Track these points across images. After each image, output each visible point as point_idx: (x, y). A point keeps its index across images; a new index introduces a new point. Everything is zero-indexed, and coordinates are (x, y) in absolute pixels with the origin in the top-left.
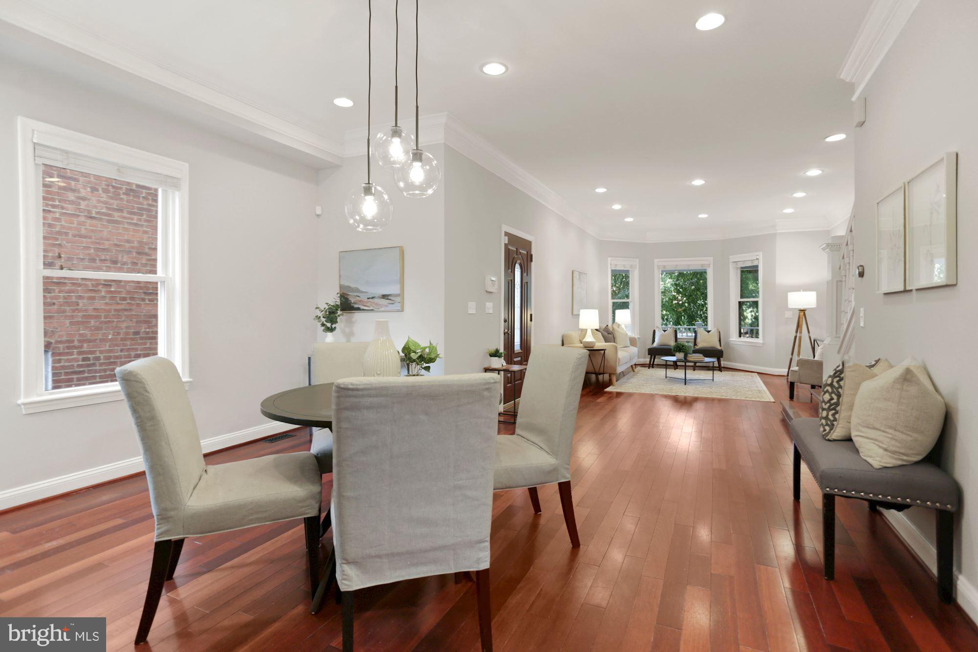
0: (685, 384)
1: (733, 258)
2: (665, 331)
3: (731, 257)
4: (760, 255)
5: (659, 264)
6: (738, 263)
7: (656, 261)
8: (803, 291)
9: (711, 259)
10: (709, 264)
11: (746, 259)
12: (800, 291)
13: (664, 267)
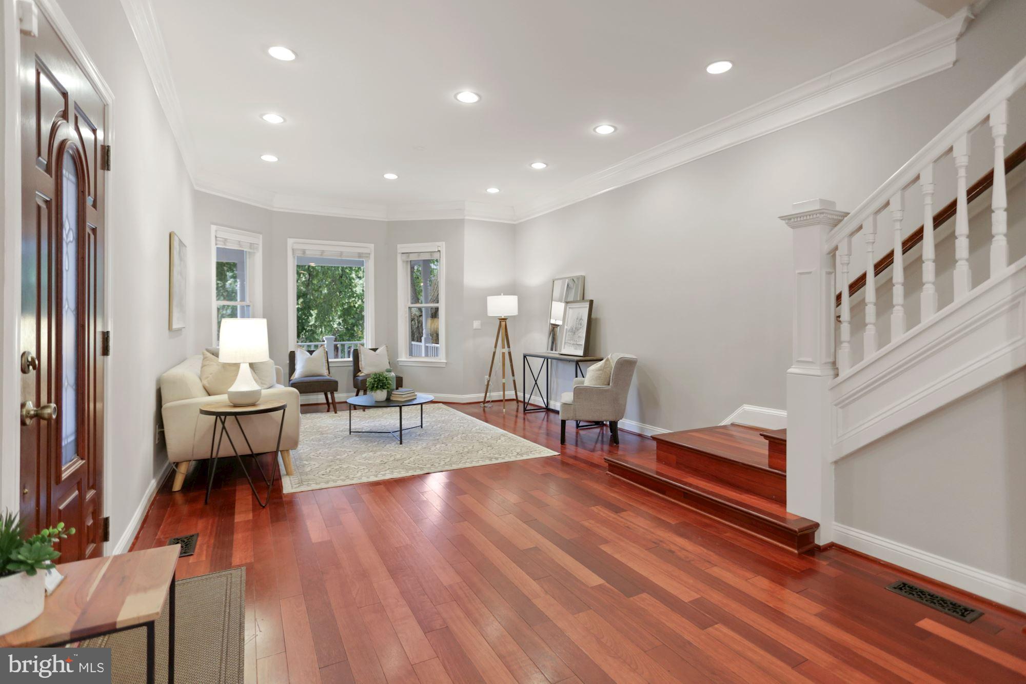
0: (401, 443)
1: (402, 248)
2: (311, 352)
3: (399, 246)
4: (442, 246)
5: (295, 247)
6: (411, 254)
7: (290, 241)
8: (504, 295)
9: (372, 246)
10: (370, 254)
11: (421, 248)
12: (501, 295)
13: (304, 251)
